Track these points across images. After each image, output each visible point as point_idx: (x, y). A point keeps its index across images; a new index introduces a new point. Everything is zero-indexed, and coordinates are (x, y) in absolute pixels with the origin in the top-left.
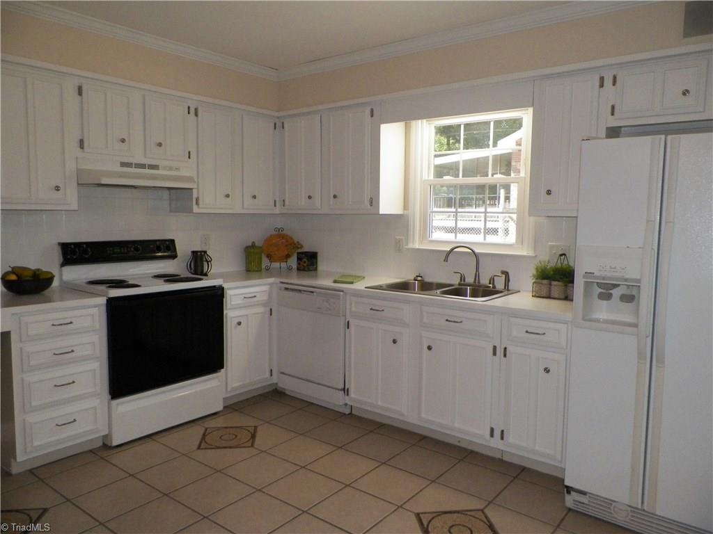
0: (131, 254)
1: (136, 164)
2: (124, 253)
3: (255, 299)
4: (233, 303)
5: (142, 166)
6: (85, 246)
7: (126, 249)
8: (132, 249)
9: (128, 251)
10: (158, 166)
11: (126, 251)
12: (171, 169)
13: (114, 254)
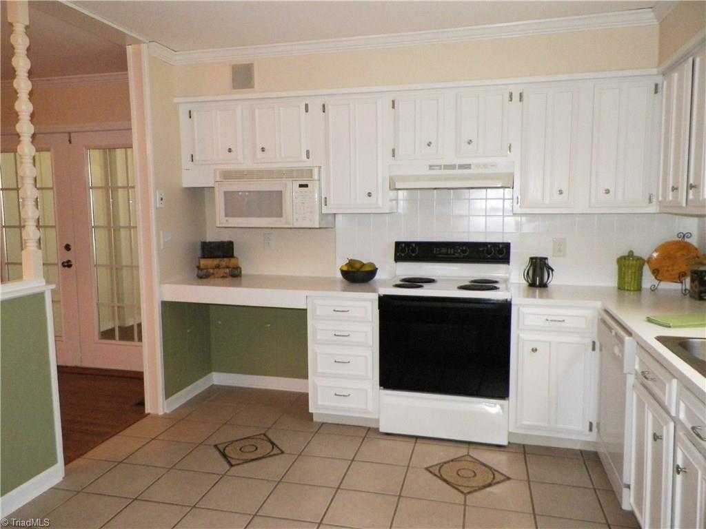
0: (457, 255)
1: (445, 166)
2: (451, 254)
3: (563, 324)
4: (526, 323)
5: (452, 167)
6: (414, 245)
7: (452, 250)
8: (459, 251)
9: (455, 253)
10: (470, 165)
11: (452, 252)
12: (485, 166)
13: (440, 254)
